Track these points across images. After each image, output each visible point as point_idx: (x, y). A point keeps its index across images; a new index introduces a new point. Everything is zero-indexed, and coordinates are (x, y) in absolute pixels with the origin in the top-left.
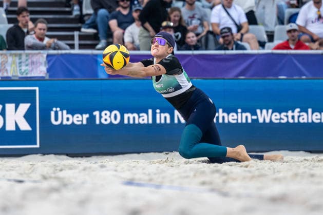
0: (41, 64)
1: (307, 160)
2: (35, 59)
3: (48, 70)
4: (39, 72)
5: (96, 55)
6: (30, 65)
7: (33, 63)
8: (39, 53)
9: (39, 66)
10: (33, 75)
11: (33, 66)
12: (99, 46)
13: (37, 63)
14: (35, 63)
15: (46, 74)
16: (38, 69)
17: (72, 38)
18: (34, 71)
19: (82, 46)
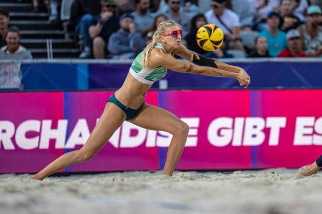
0: (15, 74)
2: (7, 69)
3: (23, 81)
4: (12, 83)
5: (75, 65)
6: (3, 76)
7: (6, 73)
8: (13, 63)
9: (13, 77)
10: (6, 86)
11: (6, 77)
12: (83, 55)
13: (10, 74)
14: (8, 74)
15: (20, 86)
16: (12, 80)
17: (44, 46)
18: (8, 82)
19: (56, 55)
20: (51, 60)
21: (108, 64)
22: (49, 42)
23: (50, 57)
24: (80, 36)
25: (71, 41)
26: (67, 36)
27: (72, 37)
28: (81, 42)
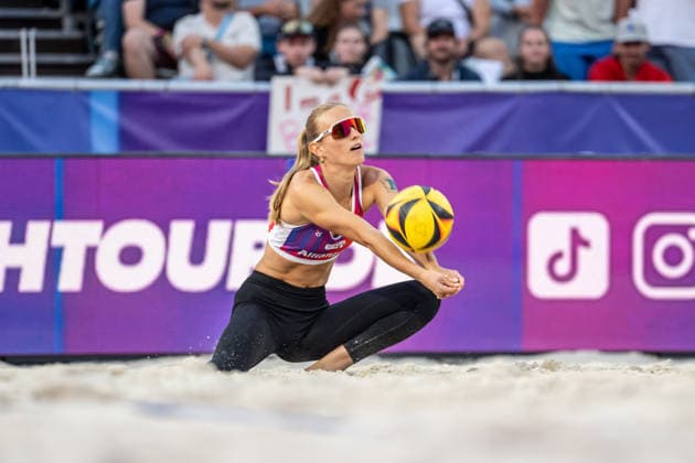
1: (640, 370)
5: (87, 93)
17: (13, 46)
19: (43, 70)
20: (29, 81)
21: (166, 91)
22: (27, 36)
23: (29, 73)
24: (100, 24)
25: (76, 34)
26: (68, 22)
27: (81, 26)
28: (100, 39)
